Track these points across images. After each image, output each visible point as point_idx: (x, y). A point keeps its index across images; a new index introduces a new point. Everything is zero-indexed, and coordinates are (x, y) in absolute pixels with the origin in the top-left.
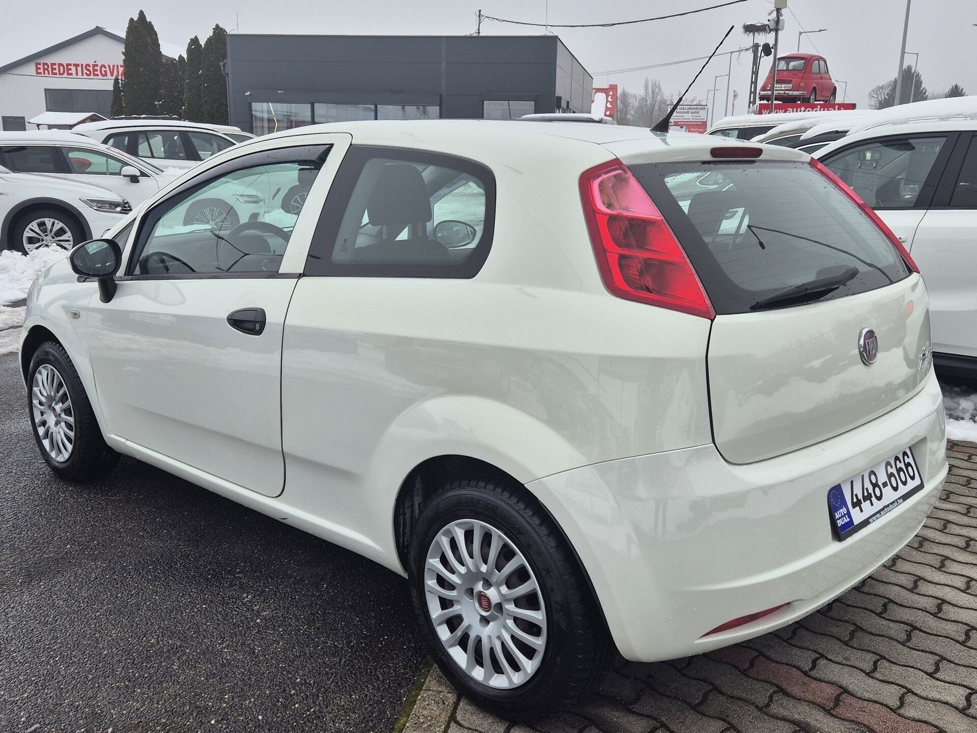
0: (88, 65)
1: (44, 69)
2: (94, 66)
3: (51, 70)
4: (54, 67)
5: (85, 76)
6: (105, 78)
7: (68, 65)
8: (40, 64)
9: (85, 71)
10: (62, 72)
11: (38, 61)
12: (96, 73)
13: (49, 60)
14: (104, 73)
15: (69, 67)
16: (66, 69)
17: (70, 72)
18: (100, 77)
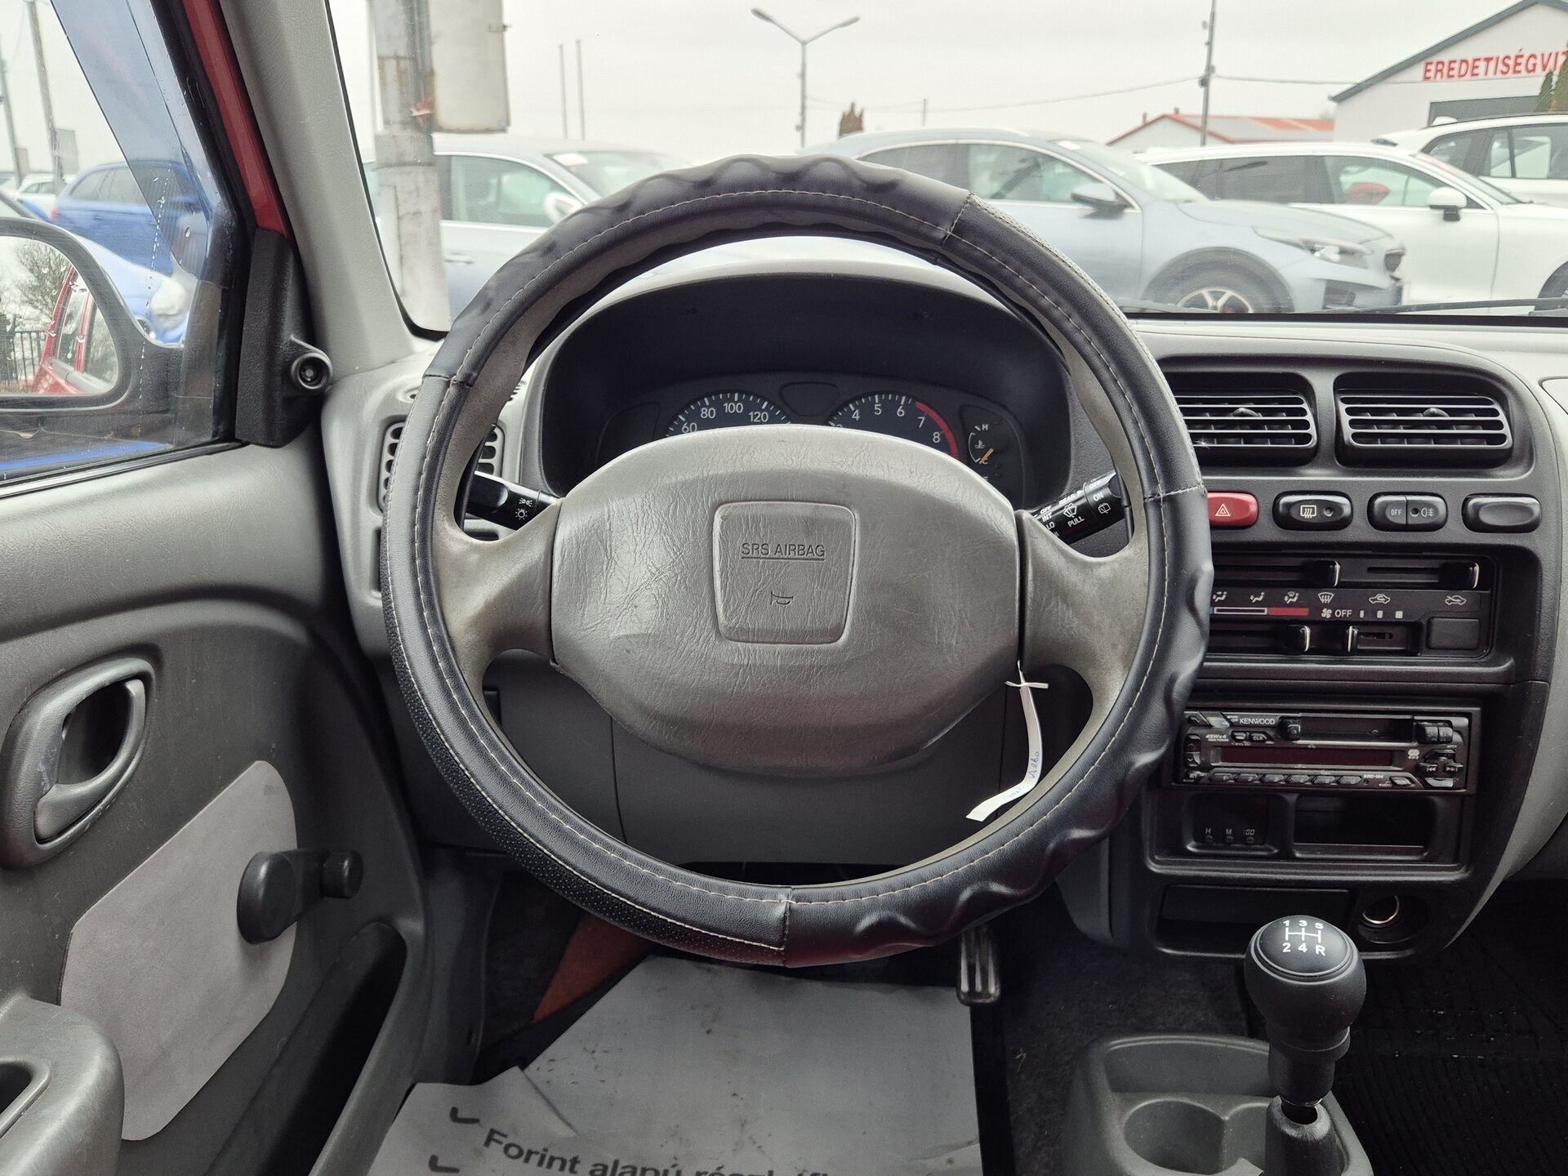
0: (1508, 57)
1: (1437, 71)
2: (1518, 57)
3: (1448, 71)
4: (1453, 65)
5: (1499, 75)
6: (1532, 74)
7: (1475, 60)
8: (1431, 63)
9: (1501, 67)
10: (1463, 72)
11: (1429, 60)
12: (1518, 68)
13: (1445, 57)
14: (1530, 67)
15: (1477, 64)
16: (1471, 68)
17: (1476, 71)
18: (1524, 73)
